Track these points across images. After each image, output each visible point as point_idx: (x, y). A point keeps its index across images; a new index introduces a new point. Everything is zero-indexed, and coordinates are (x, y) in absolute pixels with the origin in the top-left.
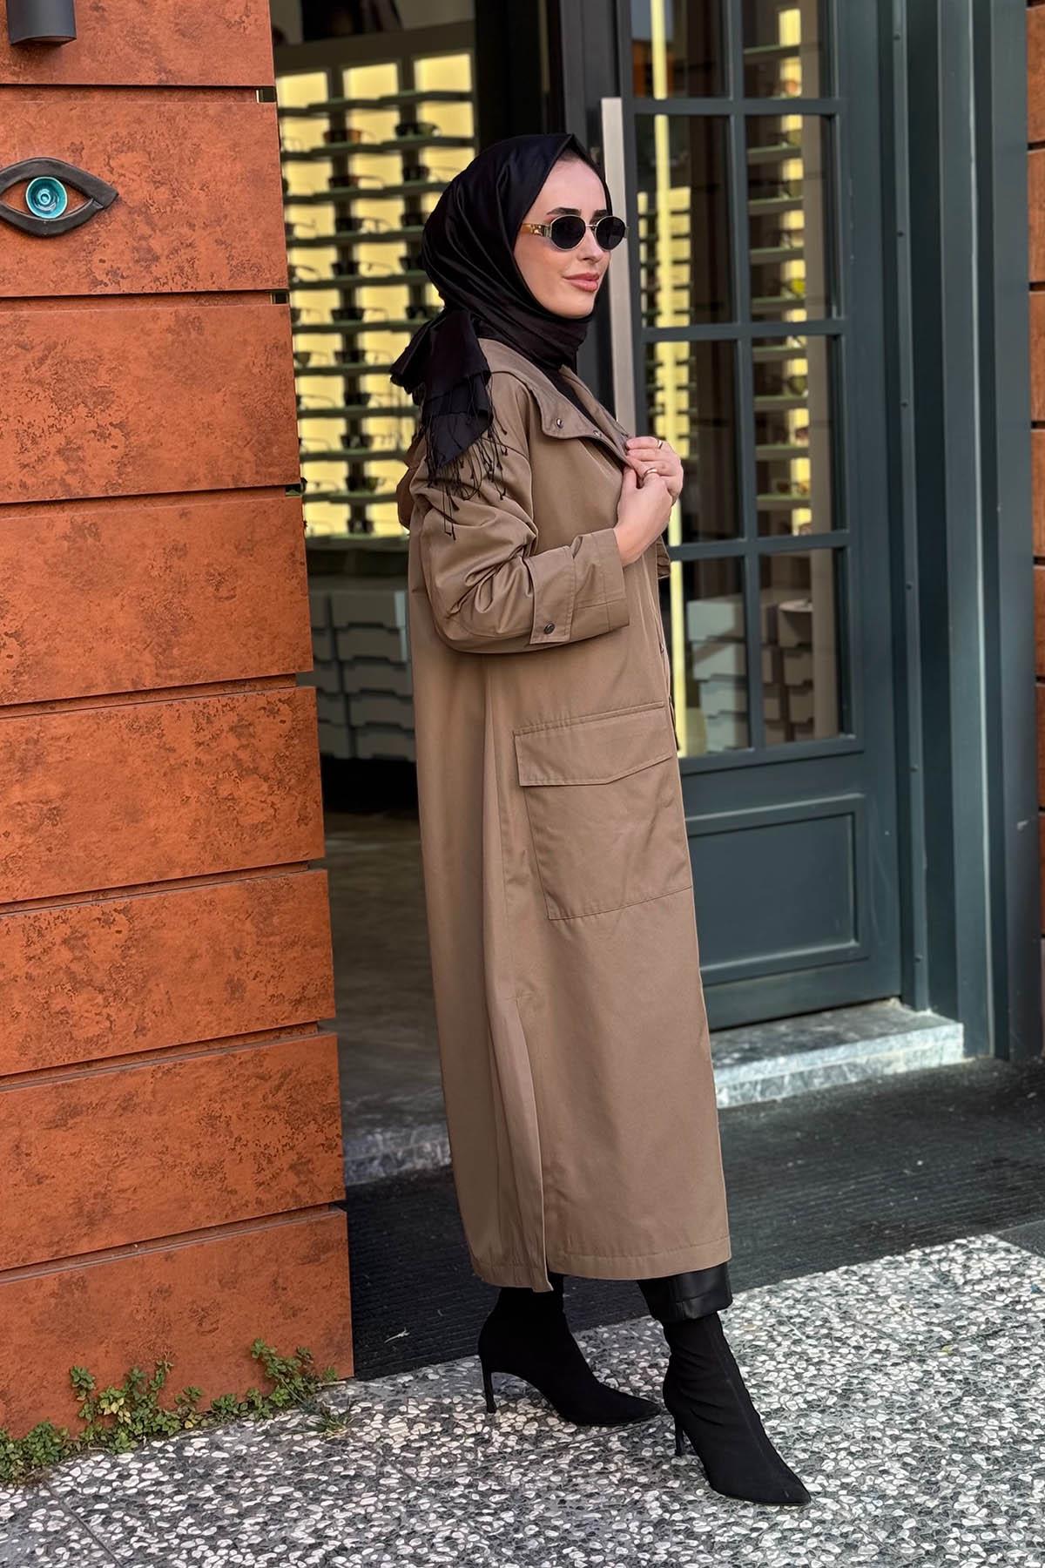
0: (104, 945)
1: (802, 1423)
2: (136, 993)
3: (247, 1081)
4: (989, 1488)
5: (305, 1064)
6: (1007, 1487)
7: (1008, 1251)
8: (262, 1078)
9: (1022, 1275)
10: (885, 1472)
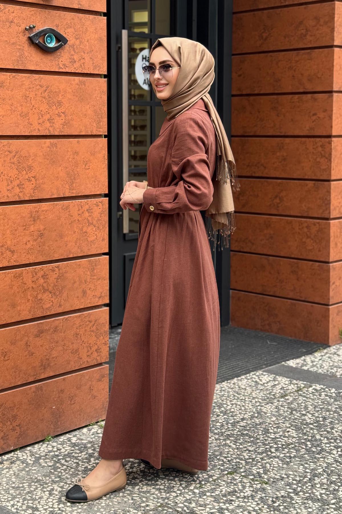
0: (53, 277)
1: (253, 421)
2: (60, 293)
3: (86, 322)
4: (321, 433)
5: (100, 318)
6: (326, 432)
7: (269, 375)
8: (90, 322)
9: (278, 381)
10: (288, 432)
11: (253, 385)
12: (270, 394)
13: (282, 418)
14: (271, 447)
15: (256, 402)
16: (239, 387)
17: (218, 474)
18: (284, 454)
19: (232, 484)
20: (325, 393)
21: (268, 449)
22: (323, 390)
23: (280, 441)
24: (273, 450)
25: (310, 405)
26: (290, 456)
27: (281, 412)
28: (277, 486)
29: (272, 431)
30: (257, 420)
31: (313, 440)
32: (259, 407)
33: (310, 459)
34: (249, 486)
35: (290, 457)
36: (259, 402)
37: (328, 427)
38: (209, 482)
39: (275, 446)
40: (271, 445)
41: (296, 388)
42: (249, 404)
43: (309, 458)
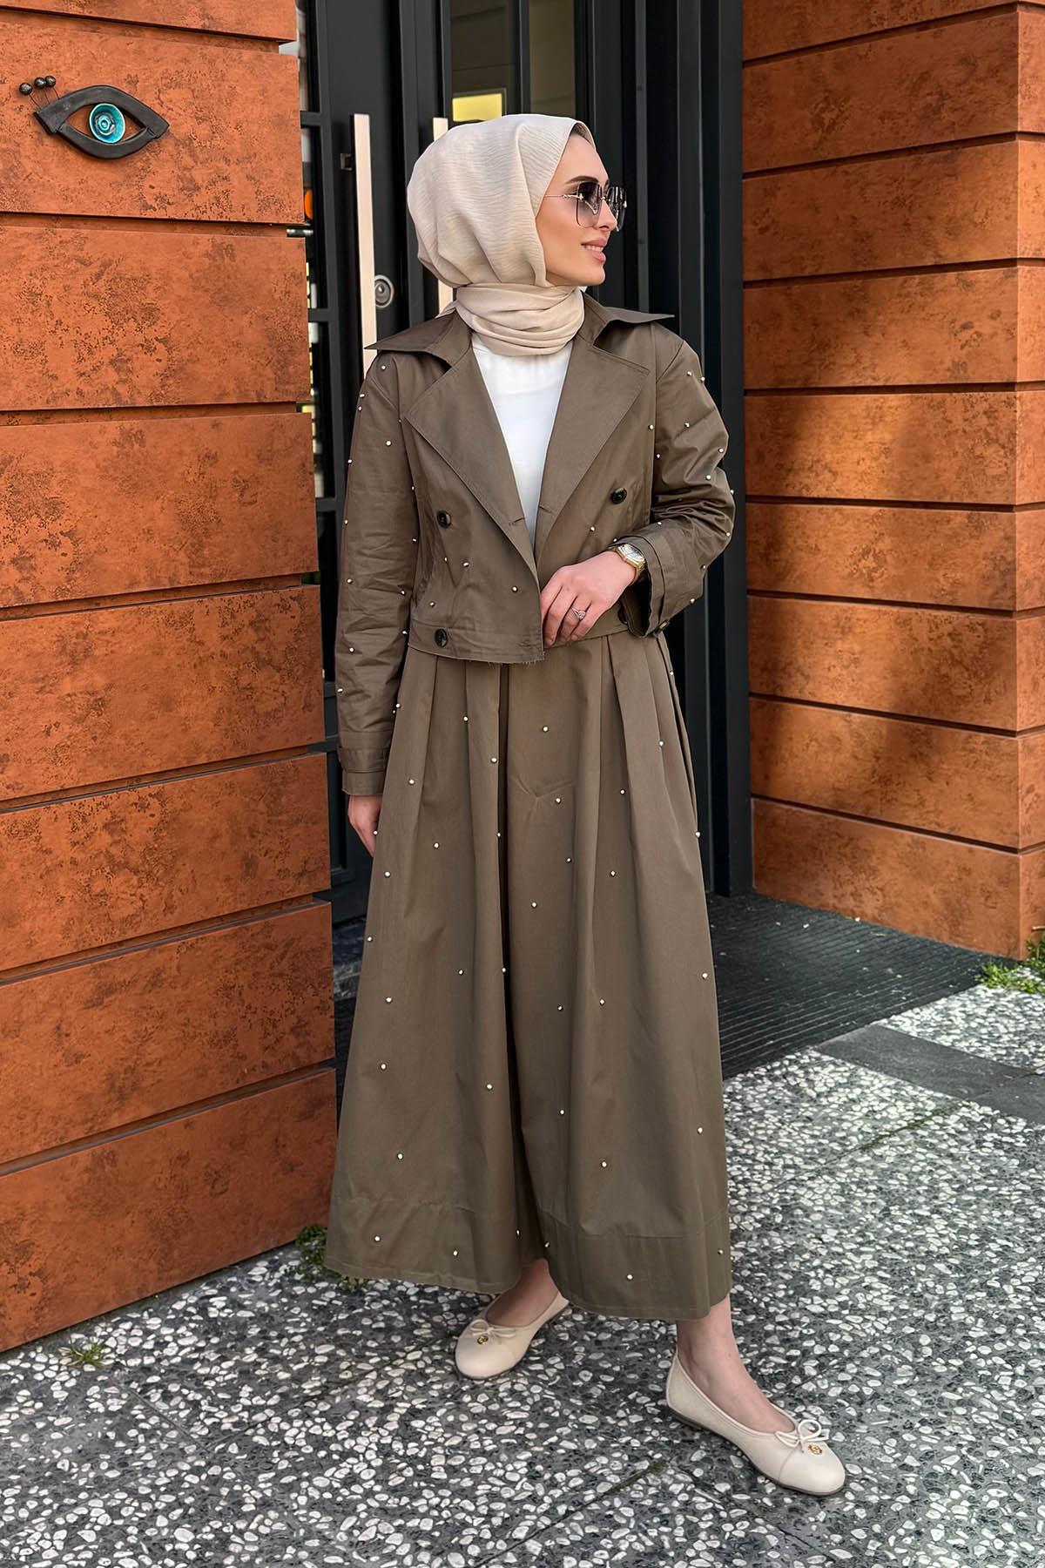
0: (140, 829)
1: (766, 1242)
2: (166, 873)
3: (258, 951)
5: (306, 933)
7: (836, 1066)
8: (269, 948)
9: (860, 1086)
11: (788, 1102)
12: (830, 1133)
13: (854, 1231)
14: (806, 1353)
15: (786, 1167)
16: (745, 1108)
17: (619, 1475)
18: (843, 1383)
19: (656, 1520)
20: (996, 1136)
21: (794, 1364)
22: (989, 1126)
23: (838, 1330)
24: (810, 1368)
25: (946, 1181)
26: (860, 1394)
27: (856, 1209)
28: (803, 1532)
29: (816, 1286)
30: (779, 1241)
31: (941, 1324)
32: (791, 1189)
33: (922, 1409)
34: (711, 1530)
35: (861, 1400)
36: (795, 1166)
37: (995, 1271)
38: (582, 1506)
39: (819, 1350)
40: (805, 1344)
41: (910, 1116)
42: (762, 1173)
43: (919, 1403)
